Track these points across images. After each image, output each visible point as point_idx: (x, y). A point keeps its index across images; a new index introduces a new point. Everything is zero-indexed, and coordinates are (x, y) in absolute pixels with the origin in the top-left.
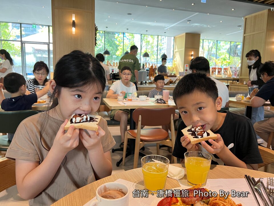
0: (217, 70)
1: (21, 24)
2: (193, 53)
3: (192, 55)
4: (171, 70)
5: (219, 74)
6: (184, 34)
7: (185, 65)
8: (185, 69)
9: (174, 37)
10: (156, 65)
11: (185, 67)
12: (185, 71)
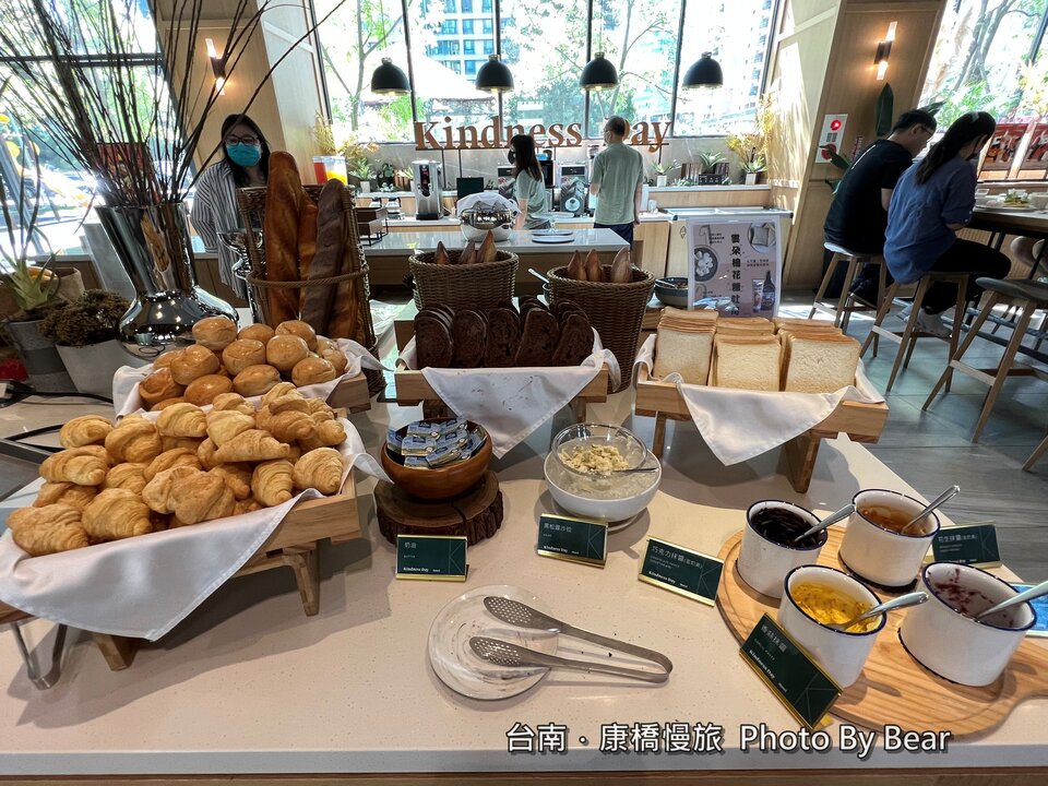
2: (891, 36)
3: (881, 53)
7: (829, 119)
8: (823, 142)
10: (662, 128)
11: (826, 129)
12: (820, 159)
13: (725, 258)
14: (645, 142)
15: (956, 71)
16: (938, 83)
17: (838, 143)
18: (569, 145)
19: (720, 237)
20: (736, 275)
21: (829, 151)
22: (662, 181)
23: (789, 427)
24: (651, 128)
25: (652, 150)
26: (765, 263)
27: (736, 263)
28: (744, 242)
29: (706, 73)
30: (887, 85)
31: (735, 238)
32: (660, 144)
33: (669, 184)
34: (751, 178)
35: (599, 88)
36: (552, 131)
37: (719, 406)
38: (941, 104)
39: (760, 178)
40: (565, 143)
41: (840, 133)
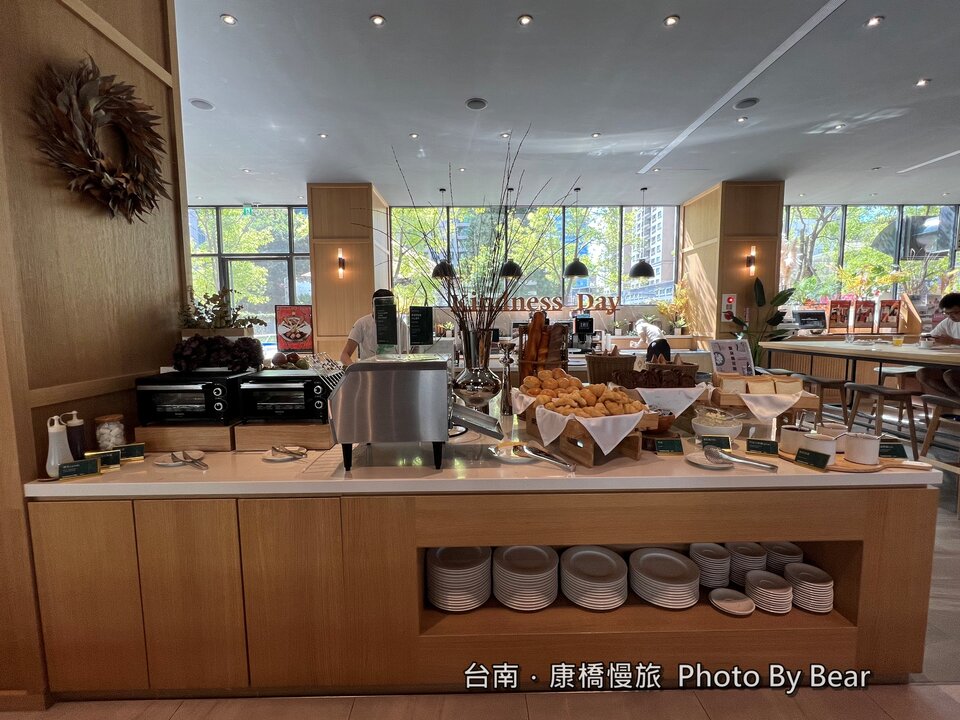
0: (852, 310)
1: (218, 208)
2: (753, 253)
3: (750, 261)
4: (668, 316)
5: (862, 323)
6: (718, 187)
7: (725, 297)
8: (724, 309)
9: (679, 207)
10: (615, 301)
11: (725, 303)
12: (724, 319)
13: (728, 357)
14: (604, 308)
15: (796, 271)
16: (787, 277)
17: (734, 310)
18: (554, 309)
19: (724, 348)
20: (734, 364)
21: (729, 315)
22: (618, 332)
23: (785, 406)
24: (607, 301)
25: (609, 313)
26: (745, 359)
27: (733, 358)
28: (734, 349)
29: (644, 270)
30: (757, 280)
31: (730, 348)
32: (614, 310)
33: (623, 334)
34: (678, 331)
35: (576, 277)
36: (543, 301)
37: (756, 400)
38: (793, 289)
39: (684, 331)
40: (551, 308)
41: (734, 305)
